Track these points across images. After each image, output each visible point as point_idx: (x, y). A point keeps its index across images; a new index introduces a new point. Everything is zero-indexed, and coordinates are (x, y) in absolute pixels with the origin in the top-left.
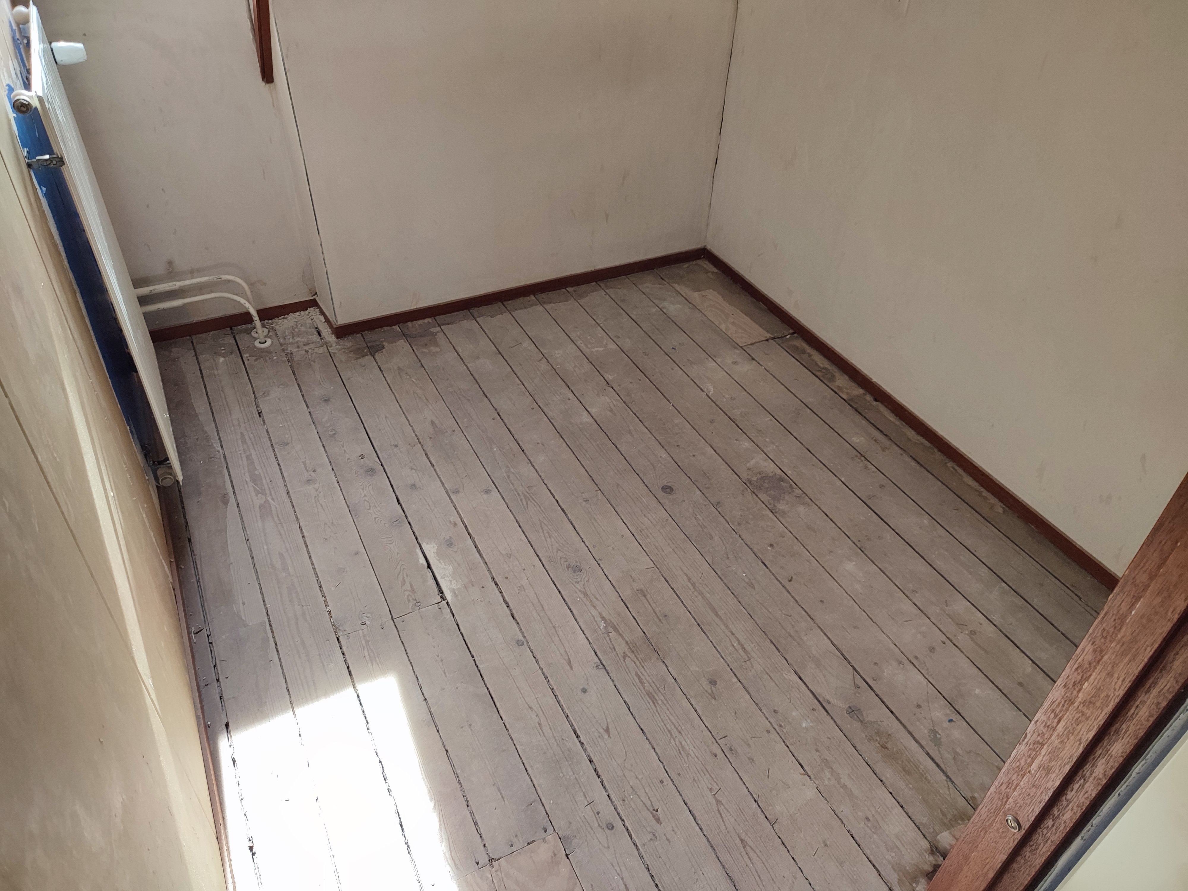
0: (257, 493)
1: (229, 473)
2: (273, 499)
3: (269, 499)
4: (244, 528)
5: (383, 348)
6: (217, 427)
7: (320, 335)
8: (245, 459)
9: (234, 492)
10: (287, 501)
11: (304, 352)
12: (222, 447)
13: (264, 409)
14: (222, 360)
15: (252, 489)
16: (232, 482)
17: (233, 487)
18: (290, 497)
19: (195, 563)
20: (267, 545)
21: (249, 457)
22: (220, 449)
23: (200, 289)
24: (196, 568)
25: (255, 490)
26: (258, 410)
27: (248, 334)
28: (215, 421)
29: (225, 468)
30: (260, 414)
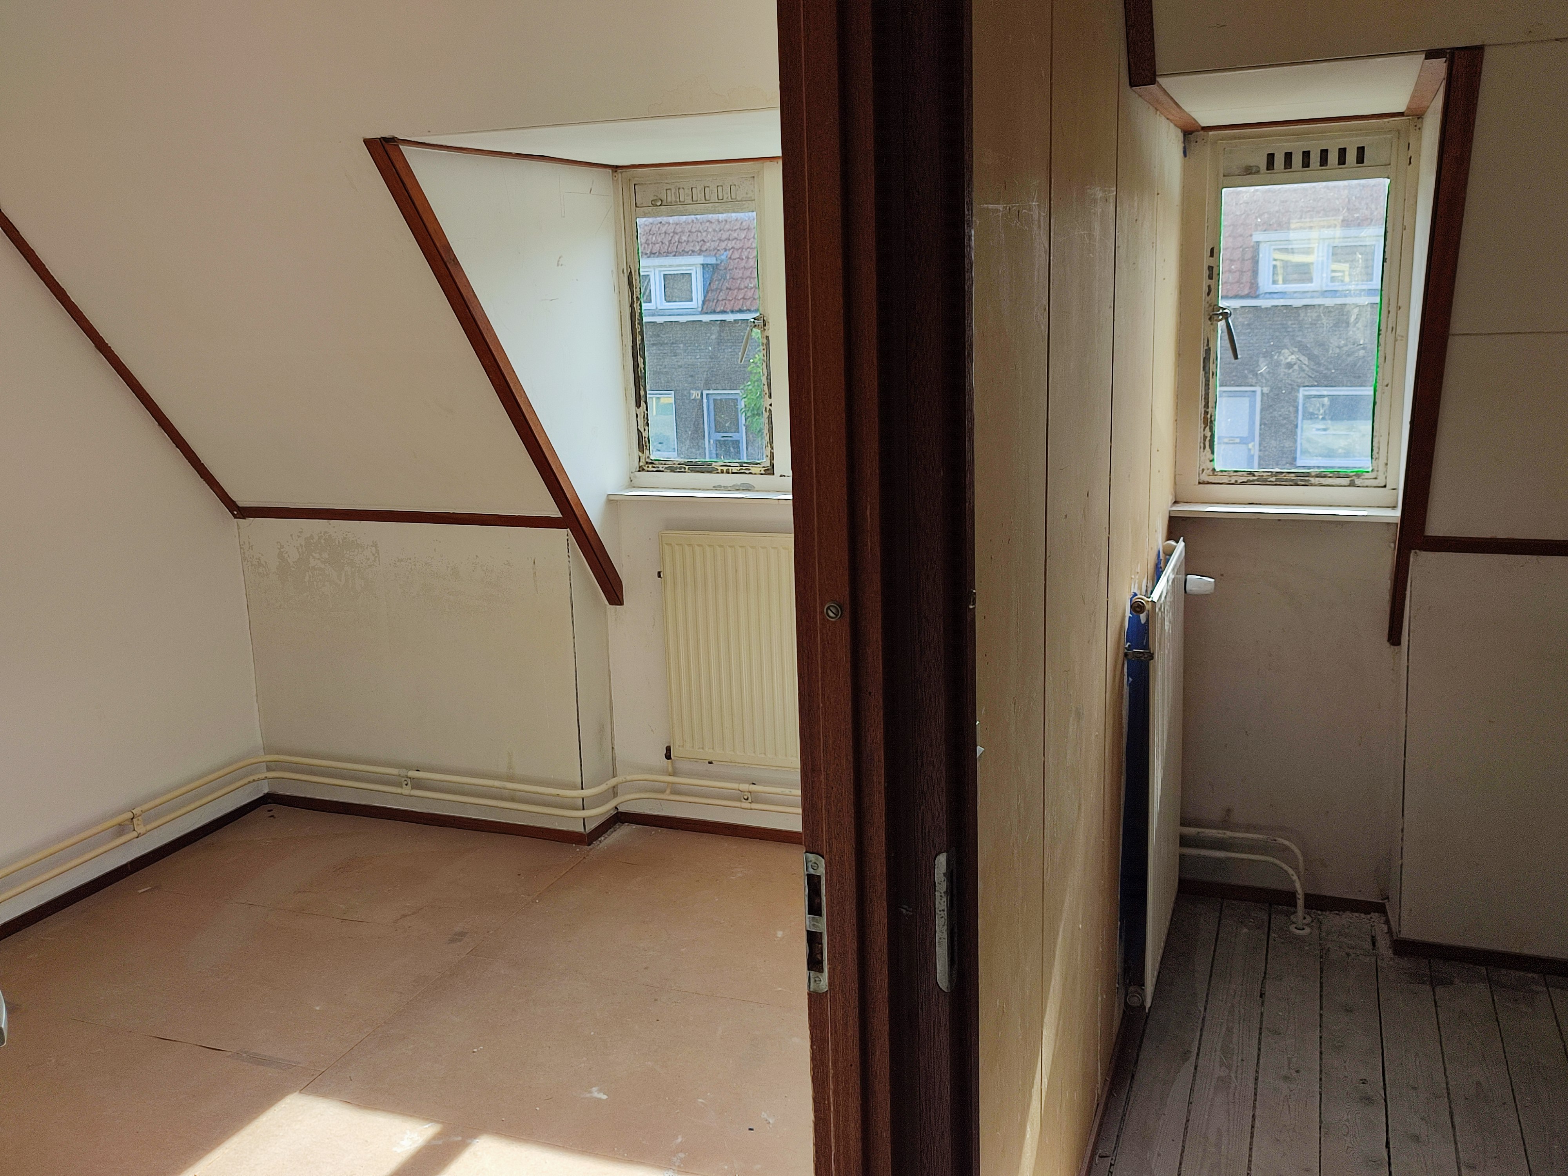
0: (1222, 1063)
1: (1201, 1035)
2: (1236, 1077)
3: (1233, 1075)
4: (1192, 1090)
5: (1452, 983)
6: (1208, 990)
7: (1374, 944)
8: (1224, 1029)
9: (1198, 1054)
10: (1252, 1085)
11: (1344, 954)
12: (1205, 1009)
13: (1269, 990)
14: (1245, 930)
15: (1218, 1059)
16: (1200, 1044)
17: (1199, 1049)
18: (1256, 1084)
19: (1128, 1098)
20: (1209, 1115)
21: (1229, 1030)
22: (1202, 1009)
23: (1251, 848)
24: (1127, 1103)
25: (1221, 1062)
26: (1261, 990)
27: (1287, 916)
28: (1209, 984)
29: (1199, 1029)
30: (1262, 995)
